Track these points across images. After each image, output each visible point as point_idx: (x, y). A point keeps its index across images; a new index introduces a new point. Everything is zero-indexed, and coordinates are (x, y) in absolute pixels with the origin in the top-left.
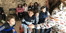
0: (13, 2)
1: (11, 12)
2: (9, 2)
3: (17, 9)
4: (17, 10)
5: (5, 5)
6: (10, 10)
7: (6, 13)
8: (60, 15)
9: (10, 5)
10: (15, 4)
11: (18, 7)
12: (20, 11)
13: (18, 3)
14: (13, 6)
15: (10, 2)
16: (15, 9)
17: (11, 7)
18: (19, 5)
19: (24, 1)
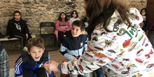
0: (49, 9)
1: (43, 29)
2: (40, 8)
3: (58, 23)
4: (57, 25)
5: (31, 14)
6: (42, 25)
7: (34, 31)
8: (108, 43)
9: (41, 15)
10: (52, 13)
11: (60, 19)
12: (63, 28)
13: (60, 10)
14: (49, 18)
15: (42, 9)
16: (53, 25)
17: (44, 19)
18: (61, 14)
19: (74, 7)
